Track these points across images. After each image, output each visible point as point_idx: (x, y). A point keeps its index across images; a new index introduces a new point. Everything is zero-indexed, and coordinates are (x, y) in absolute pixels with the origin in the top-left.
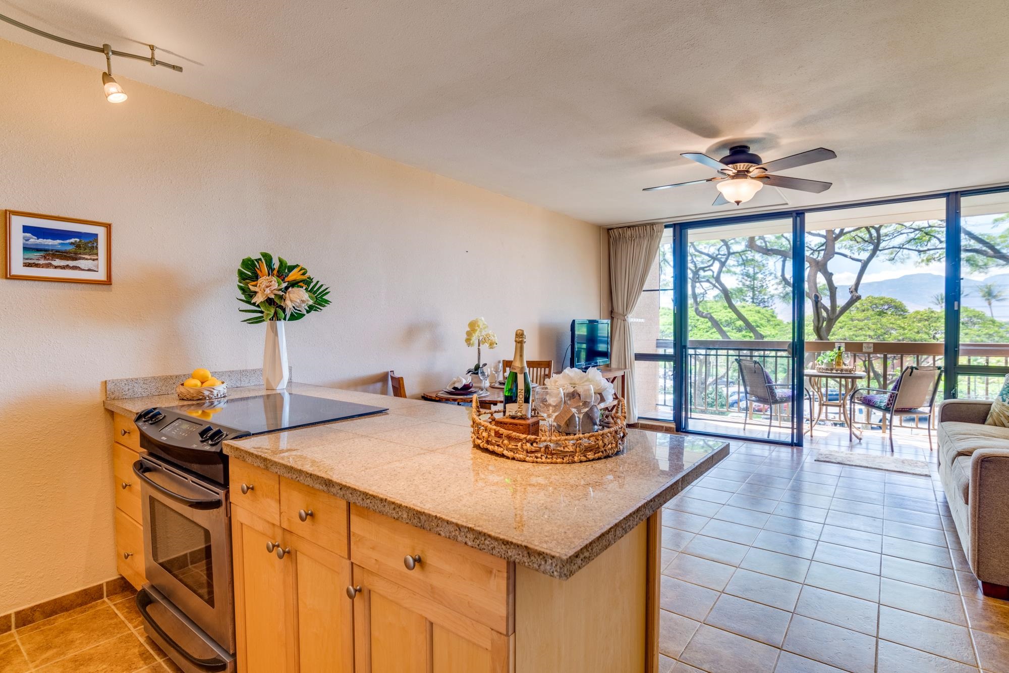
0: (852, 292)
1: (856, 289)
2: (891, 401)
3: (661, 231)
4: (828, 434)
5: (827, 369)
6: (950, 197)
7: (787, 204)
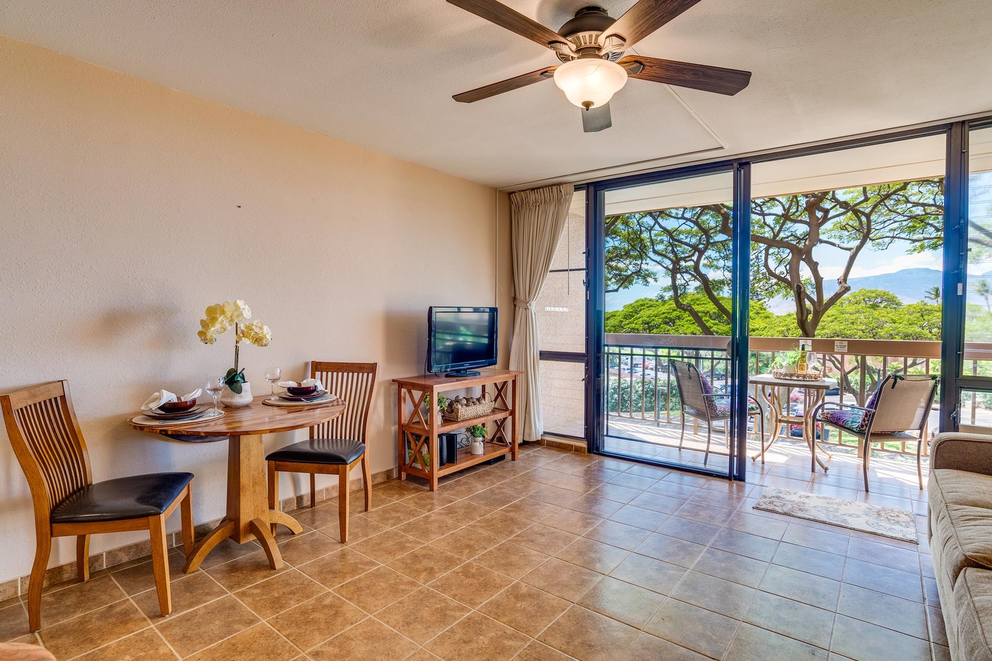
0: (840, 283)
1: (845, 280)
2: (867, 422)
3: (570, 194)
4: (787, 458)
5: (786, 375)
6: (953, 130)
7: (722, 148)
